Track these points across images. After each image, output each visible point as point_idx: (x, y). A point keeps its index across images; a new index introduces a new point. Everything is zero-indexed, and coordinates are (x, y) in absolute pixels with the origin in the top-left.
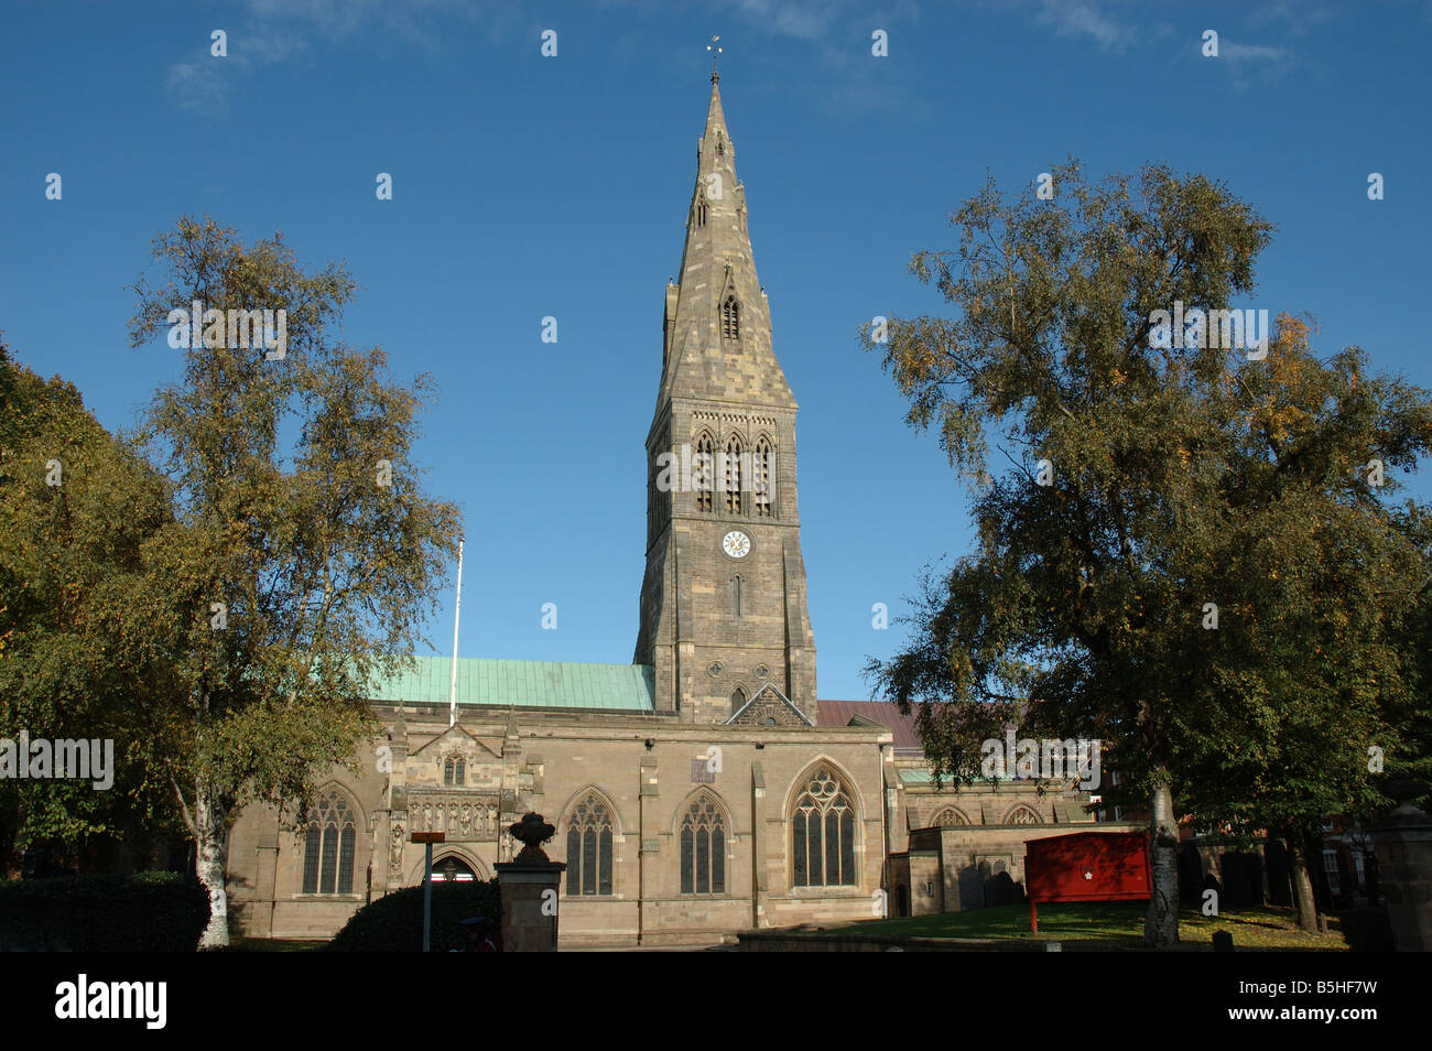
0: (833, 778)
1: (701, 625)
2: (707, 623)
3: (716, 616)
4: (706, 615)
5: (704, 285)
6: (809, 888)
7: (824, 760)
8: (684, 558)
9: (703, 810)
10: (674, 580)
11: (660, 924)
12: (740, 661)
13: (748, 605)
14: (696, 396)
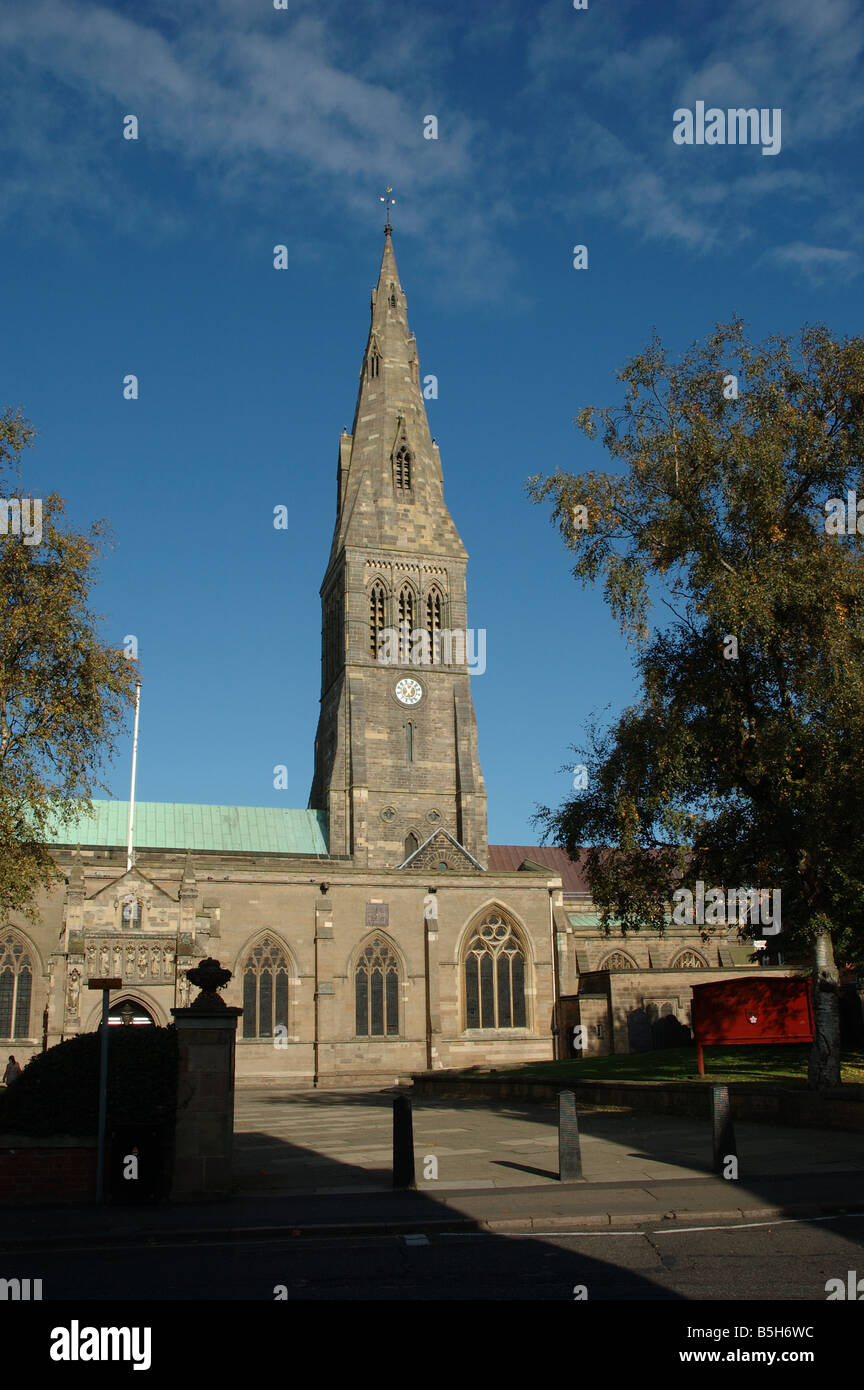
0: (504, 922)
1: (377, 769)
2: (380, 769)
3: (389, 762)
4: (380, 761)
5: (377, 436)
6: (481, 1030)
7: (496, 905)
8: (357, 704)
9: (377, 953)
10: (348, 726)
11: (336, 1067)
12: (413, 807)
13: (421, 751)
14: (369, 545)
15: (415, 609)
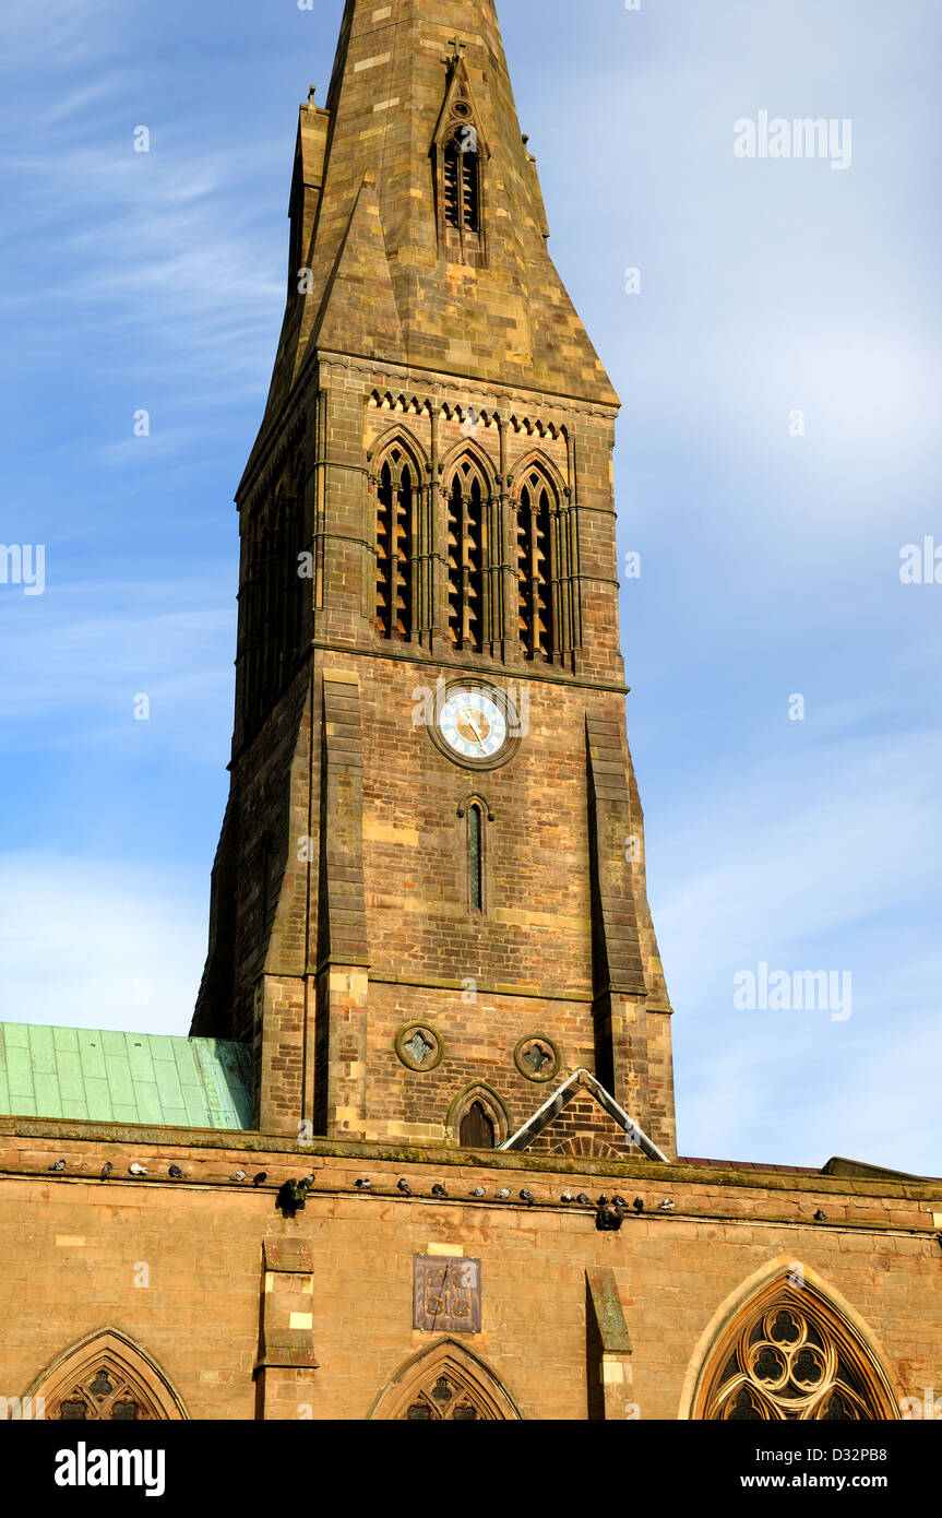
0: (814, 1336)
2: (400, 921)
3: (414, 905)
4: (398, 900)
8: (340, 748)
10: (316, 803)
12: (482, 1028)
13: (502, 881)
14: (379, 353)
15: (489, 521)
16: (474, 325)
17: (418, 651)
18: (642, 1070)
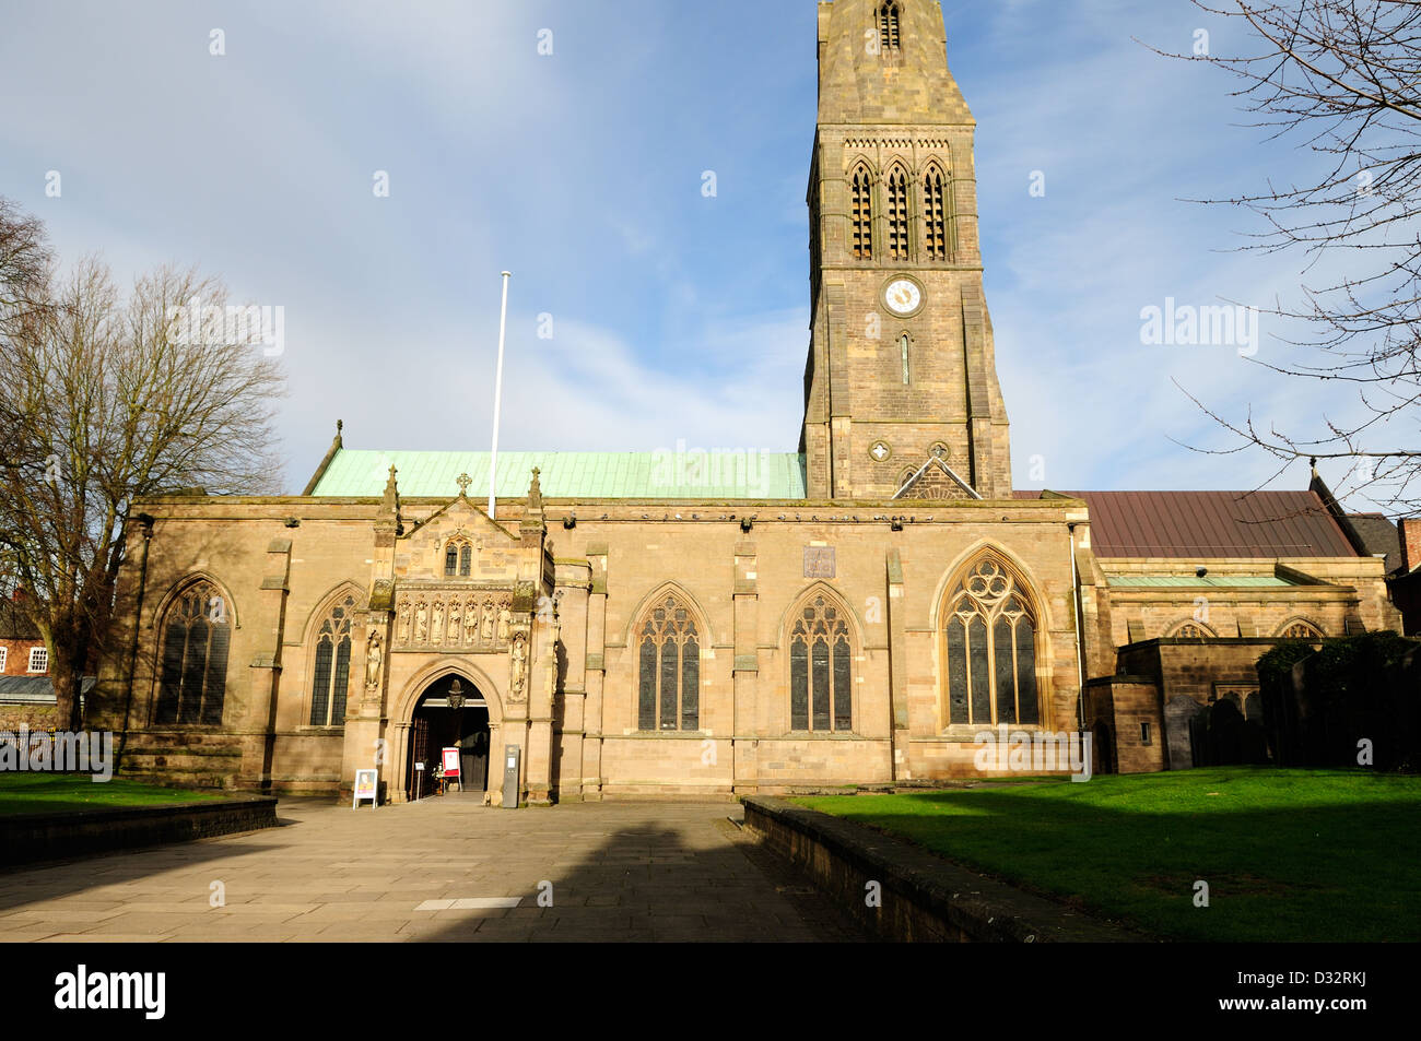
0: (1002, 571)
1: (866, 395)
2: (869, 393)
3: (875, 385)
4: (868, 384)
6: (972, 727)
7: (990, 547)
9: (820, 616)
10: (826, 343)
11: (759, 772)
12: (911, 440)
13: (919, 370)
14: (848, 121)
15: (910, 194)
16: (897, 97)
17: (874, 264)
18: (989, 453)
